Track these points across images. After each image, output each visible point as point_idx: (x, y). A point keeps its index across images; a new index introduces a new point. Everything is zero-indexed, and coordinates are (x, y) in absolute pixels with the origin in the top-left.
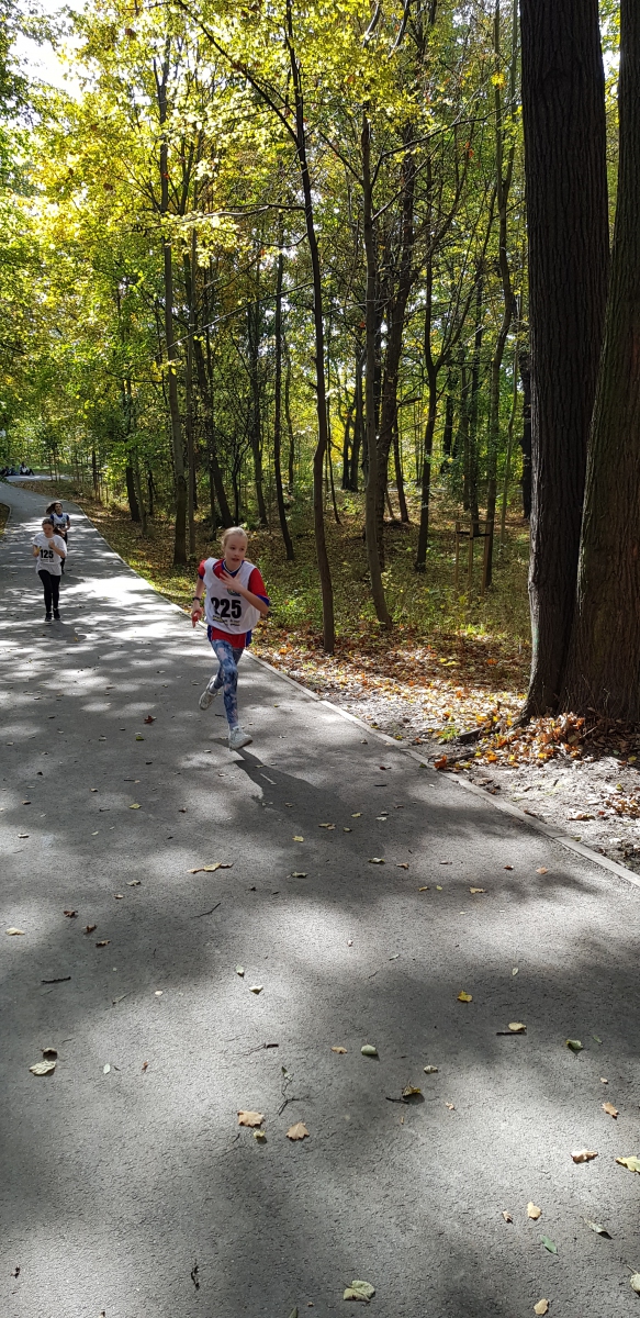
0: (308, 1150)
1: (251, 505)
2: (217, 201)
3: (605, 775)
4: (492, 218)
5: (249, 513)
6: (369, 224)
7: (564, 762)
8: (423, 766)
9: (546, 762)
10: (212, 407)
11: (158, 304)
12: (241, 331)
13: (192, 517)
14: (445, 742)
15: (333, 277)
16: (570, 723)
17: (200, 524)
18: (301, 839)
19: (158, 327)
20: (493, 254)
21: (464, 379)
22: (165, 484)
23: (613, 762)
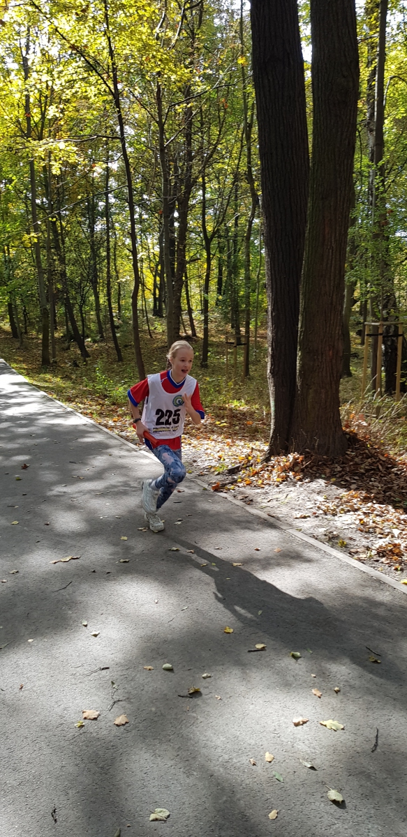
0: (128, 732)
1: (93, 326)
2: (64, 132)
3: (317, 490)
4: (242, 146)
5: (92, 331)
6: (162, 149)
7: (292, 483)
8: (205, 489)
9: (281, 483)
10: (64, 263)
11: (26, 197)
12: (83, 215)
13: (53, 335)
14: (219, 474)
15: (142, 181)
16: (295, 459)
17: (59, 339)
18: (126, 538)
19: (27, 211)
20: (243, 169)
21: (229, 247)
22: (35, 313)
23: (322, 482)
